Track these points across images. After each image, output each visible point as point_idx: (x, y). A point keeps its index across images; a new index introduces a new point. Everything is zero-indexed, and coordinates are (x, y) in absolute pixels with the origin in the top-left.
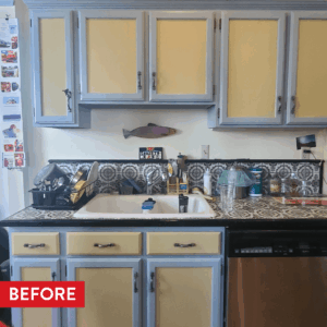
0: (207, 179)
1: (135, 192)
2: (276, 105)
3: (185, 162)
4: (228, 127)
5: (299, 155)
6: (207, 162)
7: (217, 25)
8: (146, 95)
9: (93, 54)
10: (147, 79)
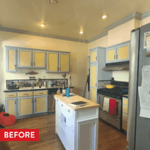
0: (45, 83)
1: (29, 86)
2: (57, 69)
3: (40, 80)
4: (49, 73)
5: (63, 78)
6: (45, 80)
7: (46, 54)
8: (32, 67)
9: (21, 59)
10: (32, 63)
